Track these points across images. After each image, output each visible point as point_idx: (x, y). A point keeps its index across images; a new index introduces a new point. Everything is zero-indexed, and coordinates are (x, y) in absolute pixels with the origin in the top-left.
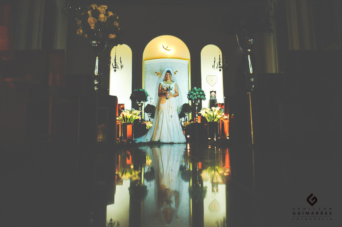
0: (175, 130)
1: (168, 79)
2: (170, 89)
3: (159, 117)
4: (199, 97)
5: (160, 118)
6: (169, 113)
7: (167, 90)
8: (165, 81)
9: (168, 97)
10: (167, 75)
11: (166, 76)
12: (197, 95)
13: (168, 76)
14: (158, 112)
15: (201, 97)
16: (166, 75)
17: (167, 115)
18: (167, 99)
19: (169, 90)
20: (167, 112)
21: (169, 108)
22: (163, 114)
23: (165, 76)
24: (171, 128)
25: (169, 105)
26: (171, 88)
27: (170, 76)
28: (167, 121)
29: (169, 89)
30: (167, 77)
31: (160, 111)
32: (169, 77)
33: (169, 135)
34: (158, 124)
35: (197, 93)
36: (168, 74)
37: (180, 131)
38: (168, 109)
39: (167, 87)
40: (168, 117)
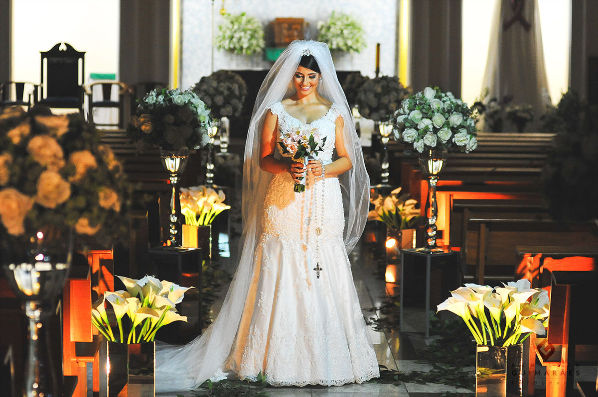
0: (335, 325)
1: (306, 93)
2: (313, 149)
3: (262, 264)
4: (448, 138)
5: (266, 269)
6: (305, 248)
7: (302, 152)
8: (290, 101)
9: (302, 182)
10: (303, 77)
11: (299, 80)
12: (436, 131)
13: (307, 80)
14: (258, 240)
15: (453, 136)
16: (297, 75)
17: (297, 258)
18: (299, 188)
19: (307, 154)
20: (298, 247)
21: (305, 226)
22: (281, 255)
23: (294, 80)
24: (314, 318)
25: (306, 216)
26: (318, 140)
27: (314, 81)
28: (297, 287)
29: (309, 150)
30: (301, 85)
31: (267, 238)
32: (312, 86)
33: (305, 352)
34: (259, 296)
35: (439, 120)
36: (306, 71)
37: (356, 332)
38: (304, 234)
39: (299, 142)
40: (302, 270)
